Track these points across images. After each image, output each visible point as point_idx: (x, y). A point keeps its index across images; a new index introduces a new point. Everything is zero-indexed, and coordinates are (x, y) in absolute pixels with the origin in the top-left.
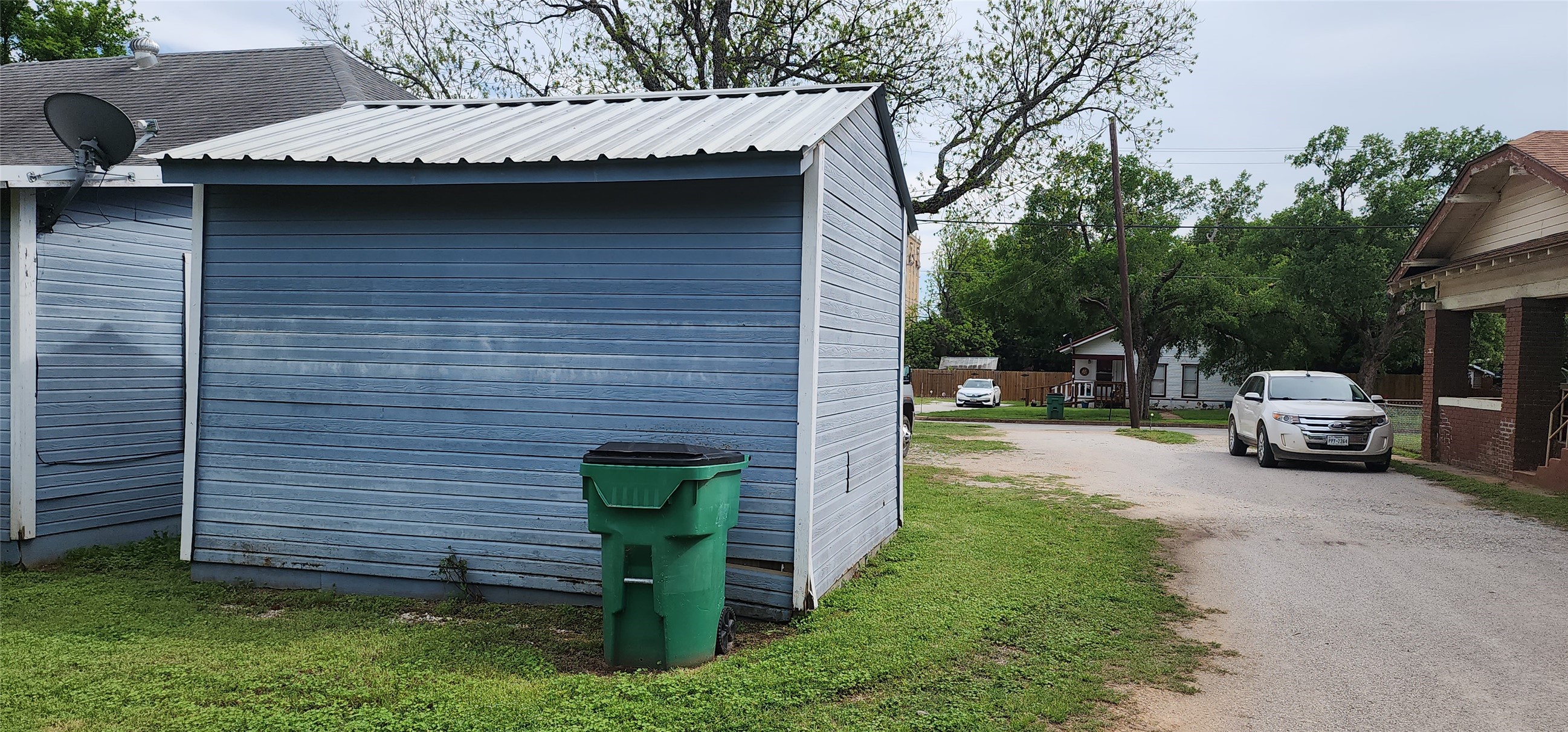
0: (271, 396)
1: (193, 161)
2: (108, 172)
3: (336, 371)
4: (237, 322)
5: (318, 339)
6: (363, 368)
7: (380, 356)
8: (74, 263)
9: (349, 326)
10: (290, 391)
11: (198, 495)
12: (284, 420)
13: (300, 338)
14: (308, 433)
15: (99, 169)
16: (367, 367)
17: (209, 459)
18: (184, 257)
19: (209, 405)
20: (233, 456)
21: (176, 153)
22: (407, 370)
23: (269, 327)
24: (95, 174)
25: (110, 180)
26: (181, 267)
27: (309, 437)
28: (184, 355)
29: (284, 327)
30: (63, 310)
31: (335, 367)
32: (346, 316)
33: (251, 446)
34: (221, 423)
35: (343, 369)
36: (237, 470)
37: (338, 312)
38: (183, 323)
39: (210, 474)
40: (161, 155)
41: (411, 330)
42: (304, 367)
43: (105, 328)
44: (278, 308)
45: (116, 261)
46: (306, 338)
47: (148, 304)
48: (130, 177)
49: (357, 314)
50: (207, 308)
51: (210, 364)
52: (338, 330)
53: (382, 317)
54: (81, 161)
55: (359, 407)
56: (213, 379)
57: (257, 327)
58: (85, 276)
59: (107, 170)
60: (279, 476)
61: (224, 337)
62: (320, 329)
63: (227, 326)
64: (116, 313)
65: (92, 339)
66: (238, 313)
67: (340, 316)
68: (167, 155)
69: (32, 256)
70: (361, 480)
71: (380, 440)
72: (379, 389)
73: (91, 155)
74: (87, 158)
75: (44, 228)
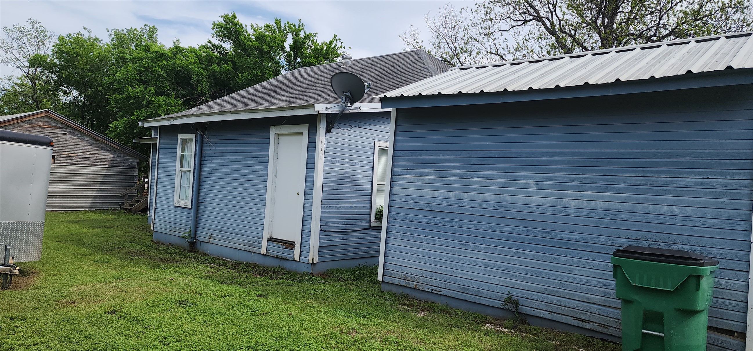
0: (421, 207)
1: (396, 97)
2: (353, 106)
3: (452, 196)
4: (407, 172)
5: (444, 180)
6: (465, 195)
7: (473, 190)
8: (337, 145)
9: (460, 174)
10: (429, 205)
11: (386, 251)
12: (426, 218)
13: (435, 179)
14: (437, 225)
15: (349, 105)
16: (468, 195)
17: (392, 234)
18: (375, 143)
19: (393, 209)
20: (402, 234)
21: (389, 94)
22: (487, 197)
23: (421, 174)
24: (348, 107)
25: (352, 110)
26: (373, 147)
27: (437, 228)
28: (372, 186)
29: (428, 174)
30: (332, 165)
31: (451, 194)
32: (458, 169)
33: (411, 230)
34: (398, 218)
35: (455, 195)
36: (404, 241)
37: (454, 167)
38: (373, 172)
39: (392, 242)
40: (382, 96)
41: (491, 177)
42: (437, 194)
43: (346, 173)
44: (426, 165)
45: (351, 145)
46: (438, 180)
47: (361, 164)
48: (359, 108)
49: (463, 169)
50: (394, 165)
51: (394, 191)
52: (455, 176)
53: (477, 170)
54: (344, 101)
55: (462, 215)
56: (395, 198)
57: (416, 174)
58: (340, 151)
59: (352, 105)
60: (423, 245)
61: (401, 178)
62: (445, 175)
63: (402, 173)
64: (350, 167)
65: (341, 178)
66: (408, 167)
67: (455, 169)
68: (385, 96)
69: (323, 142)
70: (462, 251)
71: (473, 232)
72: (473, 206)
73: (348, 99)
74: (346, 100)
75: (328, 130)
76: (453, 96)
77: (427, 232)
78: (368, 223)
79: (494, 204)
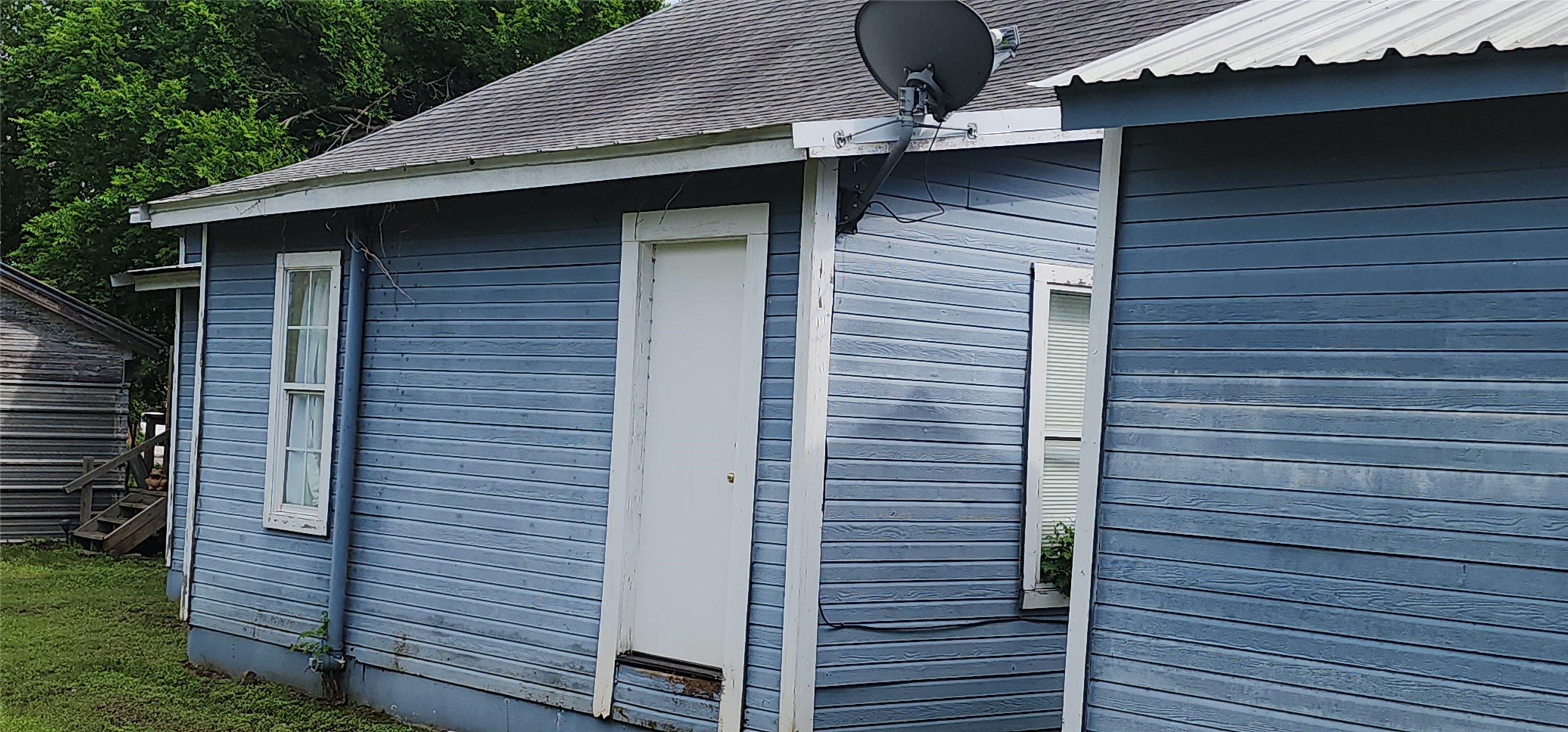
0: (1231, 529)
1: (1123, 85)
2: (943, 124)
3: (1364, 485)
4: (1171, 385)
5: (1330, 419)
6: (1422, 481)
7: (1458, 456)
8: (881, 283)
9: (1394, 393)
10: (1268, 520)
11: (1089, 709)
12: (1256, 577)
13: (1290, 415)
14: (1300, 607)
15: (929, 119)
16: (1432, 479)
17: (1112, 643)
18: (1032, 270)
19: (1114, 540)
20: (1154, 641)
21: (1092, 73)
22: (1517, 486)
23: (1232, 395)
24: (923, 129)
25: (942, 139)
26: (1027, 289)
27: (1304, 615)
28: (1025, 445)
29: (1260, 395)
30: (864, 364)
31: (1361, 477)
32: (1389, 373)
33: (1192, 625)
34: (1137, 574)
35: (1378, 480)
36: (1161, 669)
37: (1372, 365)
38: (1027, 389)
39: (1112, 671)
40: (1064, 79)
41: (1530, 403)
42: (1298, 475)
43: (920, 396)
44: (1251, 358)
45: (938, 279)
46: (1303, 417)
47: (978, 354)
48: (970, 131)
49: (1410, 370)
50: (1116, 358)
51: (1119, 463)
52: (1373, 400)
53: (1469, 375)
54: (909, 107)
55: (1411, 561)
56: (1124, 492)
57: (1206, 395)
58: (894, 307)
59: (941, 121)
60: (1242, 688)
61: (1145, 413)
62: (1331, 400)
63: (1151, 393)
64: (933, 369)
65: (900, 414)
66: (1172, 367)
67: (1375, 371)
68: (1076, 79)
69: (828, 272)
70: (1410, 714)
71: (1456, 633)
72: (1457, 525)
73: (923, 98)
74: (916, 103)
75: (846, 225)
76: (1360, 69)
77: (1262, 634)
78: (1012, 596)
79: (1551, 517)
